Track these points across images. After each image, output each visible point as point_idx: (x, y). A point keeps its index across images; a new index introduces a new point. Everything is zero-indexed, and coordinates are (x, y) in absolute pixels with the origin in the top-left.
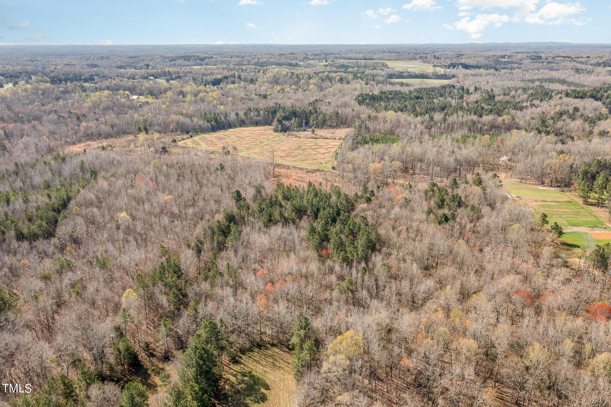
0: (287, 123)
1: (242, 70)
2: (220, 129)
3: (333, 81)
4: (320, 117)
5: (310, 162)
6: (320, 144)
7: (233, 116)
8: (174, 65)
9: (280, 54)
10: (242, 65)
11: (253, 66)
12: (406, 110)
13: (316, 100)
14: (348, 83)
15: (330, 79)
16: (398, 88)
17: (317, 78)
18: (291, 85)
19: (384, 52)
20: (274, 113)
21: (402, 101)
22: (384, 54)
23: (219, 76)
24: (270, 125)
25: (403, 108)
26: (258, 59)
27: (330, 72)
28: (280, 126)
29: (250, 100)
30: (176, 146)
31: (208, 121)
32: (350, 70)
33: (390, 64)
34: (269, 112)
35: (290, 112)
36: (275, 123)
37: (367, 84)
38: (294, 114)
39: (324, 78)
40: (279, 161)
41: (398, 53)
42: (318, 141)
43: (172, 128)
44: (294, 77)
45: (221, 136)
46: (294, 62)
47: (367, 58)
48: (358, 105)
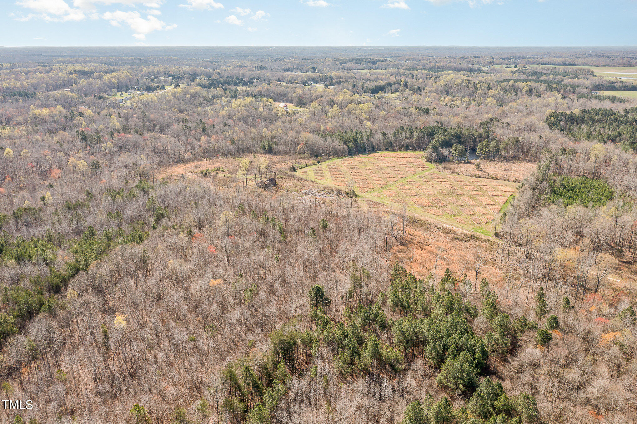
0: (444, 151)
1: (413, 76)
2: (360, 152)
3: (519, 93)
4: (492, 144)
5: (462, 219)
6: (484, 188)
7: (378, 137)
8: (344, 68)
9: (462, 57)
10: (414, 69)
11: (426, 72)
12: (620, 141)
13: (491, 119)
14: (539, 96)
15: (515, 89)
16: (607, 105)
17: (499, 89)
18: (464, 96)
19: (590, 56)
20: (432, 134)
21: (614, 126)
22: (590, 59)
23: (382, 83)
24: (424, 149)
25: (616, 138)
26: (436, 62)
27: (516, 81)
28: (434, 154)
29: (408, 115)
30: (293, 176)
31: (345, 142)
32: (544, 78)
33: (598, 71)
34: (424, 134)
35: (452, 135)
36: (429, 149)
37: (564, 97)
38: (458, 138)
39: (507, 88)
40: (417, 213)
41: (608, 57)
42: (483, 182)
43: (300, 150)
44: (470, 86)
45: (355, 163)
46: (476, 67)
47: (567, 63)
48: (548, 130)
